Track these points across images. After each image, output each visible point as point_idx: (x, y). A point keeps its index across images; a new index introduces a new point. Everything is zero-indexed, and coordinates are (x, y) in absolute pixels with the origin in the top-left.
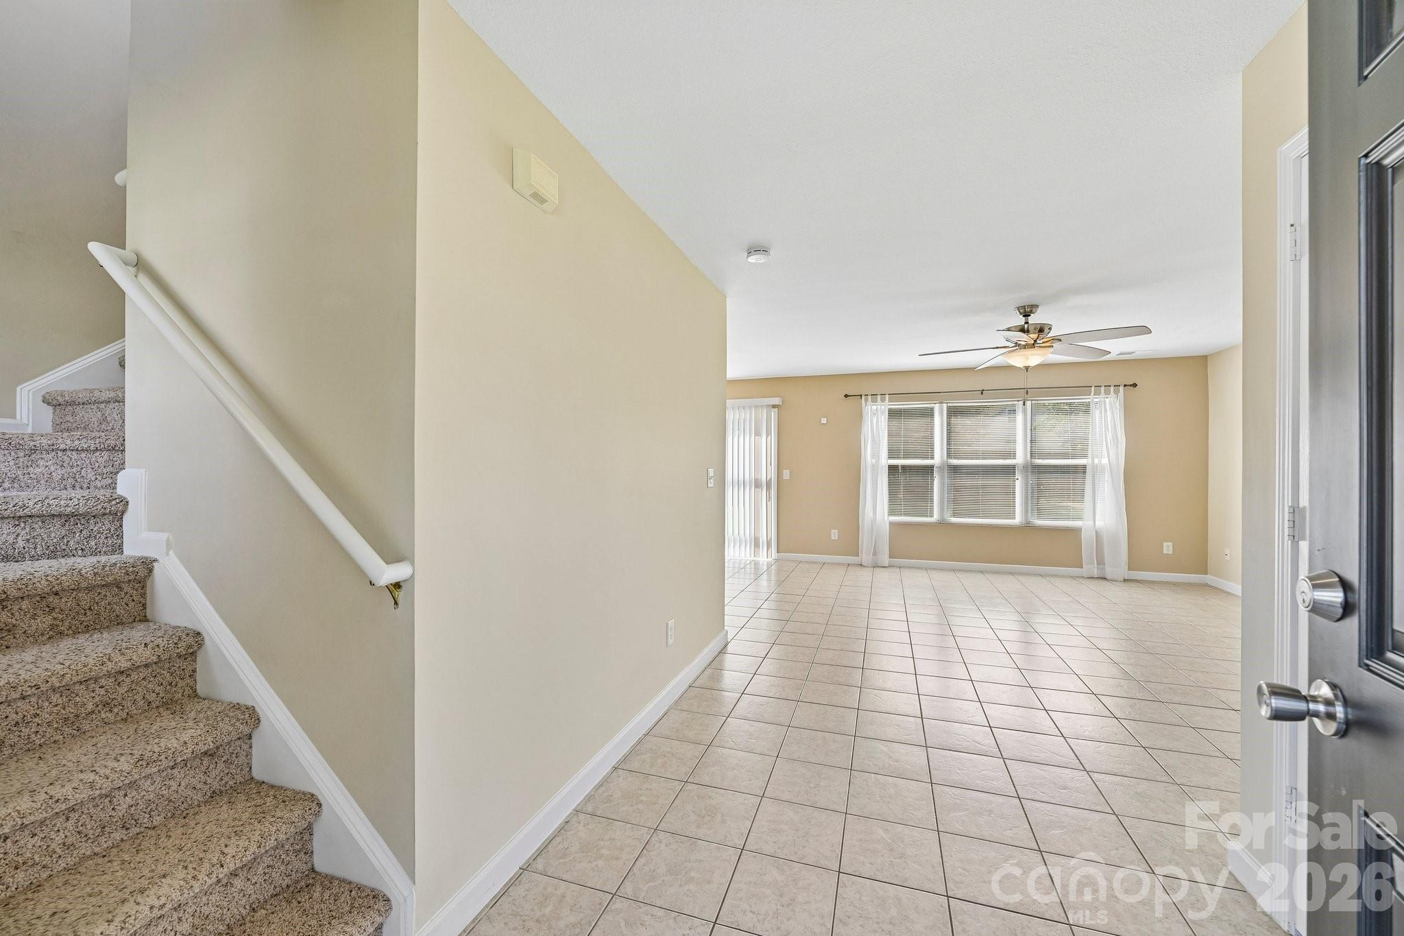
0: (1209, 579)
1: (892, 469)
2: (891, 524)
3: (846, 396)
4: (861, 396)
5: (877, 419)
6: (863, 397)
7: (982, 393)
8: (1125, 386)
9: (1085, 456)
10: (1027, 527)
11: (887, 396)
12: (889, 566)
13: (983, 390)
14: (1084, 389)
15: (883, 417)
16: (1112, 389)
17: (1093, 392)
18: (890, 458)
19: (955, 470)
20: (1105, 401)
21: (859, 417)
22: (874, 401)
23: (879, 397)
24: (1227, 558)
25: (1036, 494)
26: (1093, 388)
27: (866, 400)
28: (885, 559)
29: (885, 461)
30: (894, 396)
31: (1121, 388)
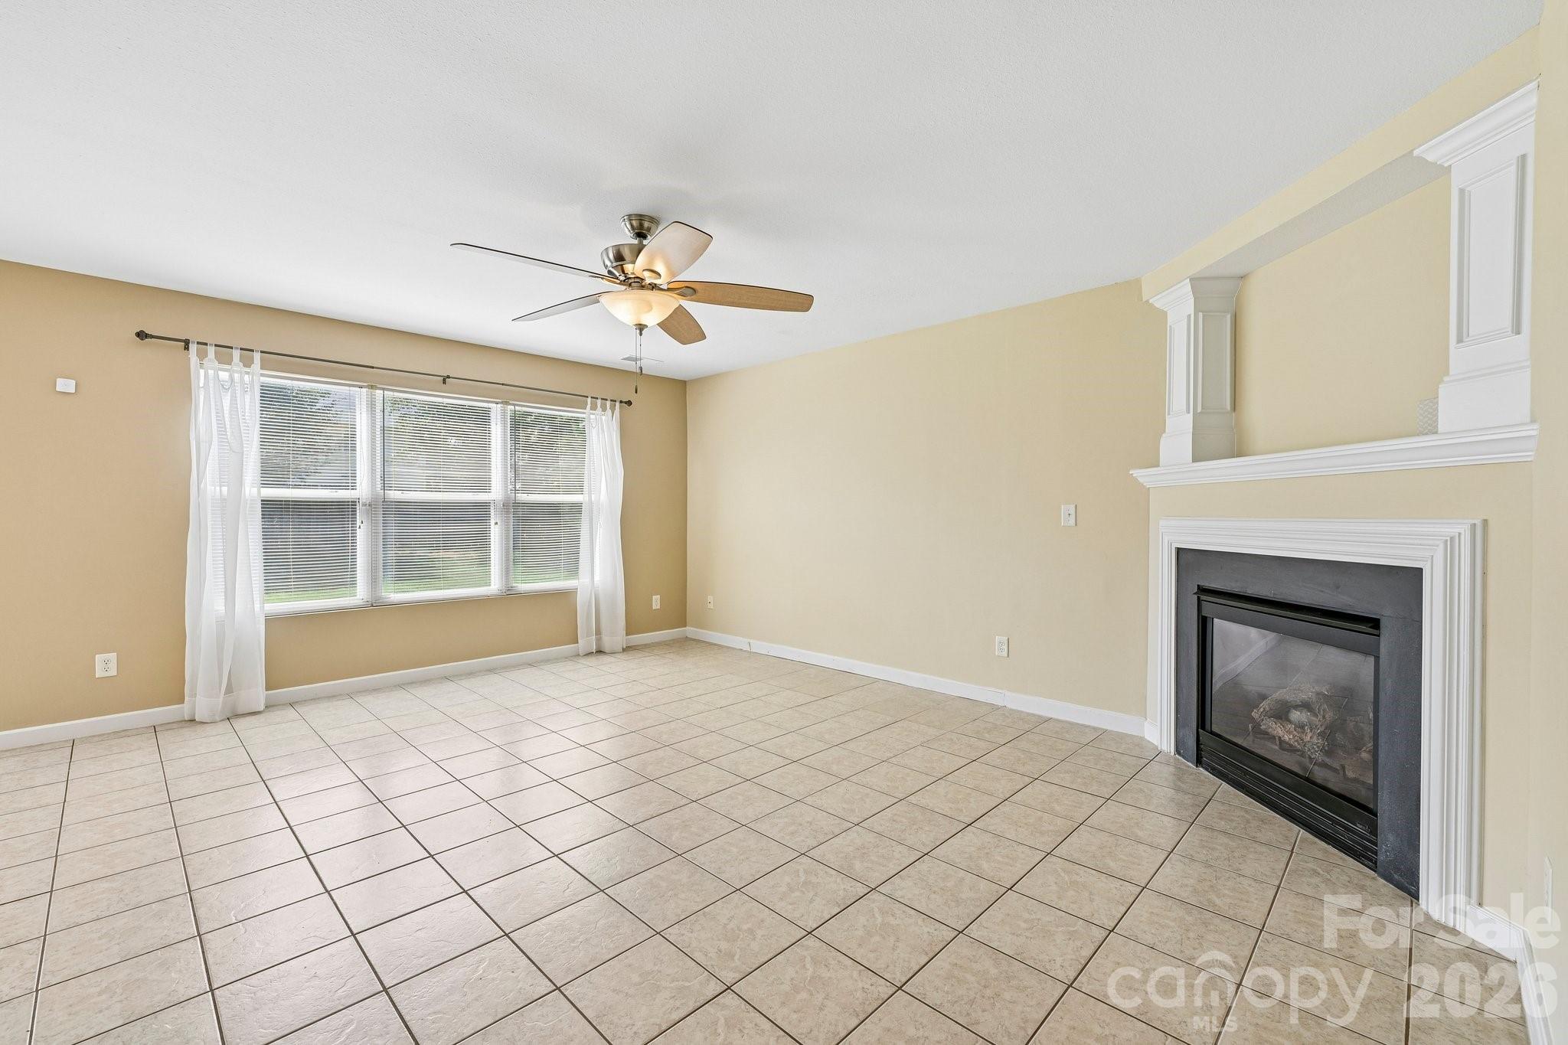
0: (690, 631)
1: (272, 509)
2: (272, 621)
3: (141, 335)
4: (187, 344)
5: (234, 399)
6: (193, 347)
7: (444, 382)
8: (621, 402)
9: (581, 492)
10: (509, 597)
11: (257, 356)
12: (269, 707)
13: (448, 377)
14: (577, 399)
15: (247, 398)
16: (599, 402)
17: (589, 406)
18: (264, 485)
19: (402, 510)
20: (601, 419)
21: (183, 389)
22: (224, 360)
23: (236, 354)
24: (711, 606)
25: (518, 547)
26: (589, 400)
27: (202, 356)
28: (257, 695)
29: (254, 491)
30: (274, 358)
31: (618, 404)
